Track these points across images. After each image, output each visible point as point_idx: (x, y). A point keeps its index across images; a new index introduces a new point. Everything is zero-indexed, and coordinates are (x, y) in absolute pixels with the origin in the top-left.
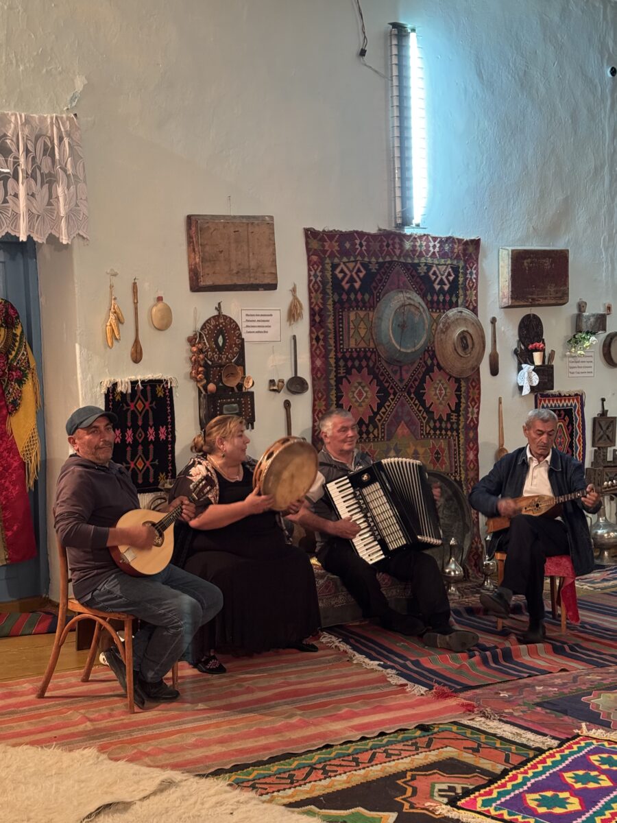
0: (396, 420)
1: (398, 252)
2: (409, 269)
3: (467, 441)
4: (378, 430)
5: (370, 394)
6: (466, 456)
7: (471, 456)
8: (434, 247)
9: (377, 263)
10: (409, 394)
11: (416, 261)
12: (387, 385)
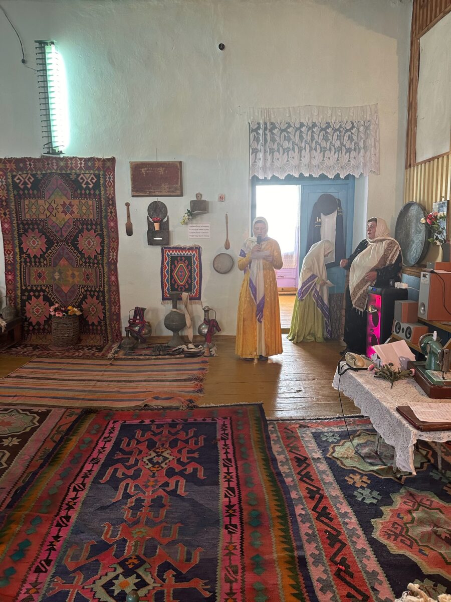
0: (59, 257)
1: (55, 168)
2: (63, 177)
3: (110, 270)
4: (47, 261)
5: (40, 243)
6: (109, 278)
7: (113, 278)
8: (81, 164)
9: (42, 174)
10: (67, 243)
11: (69, 172)
12: (52, 238)
